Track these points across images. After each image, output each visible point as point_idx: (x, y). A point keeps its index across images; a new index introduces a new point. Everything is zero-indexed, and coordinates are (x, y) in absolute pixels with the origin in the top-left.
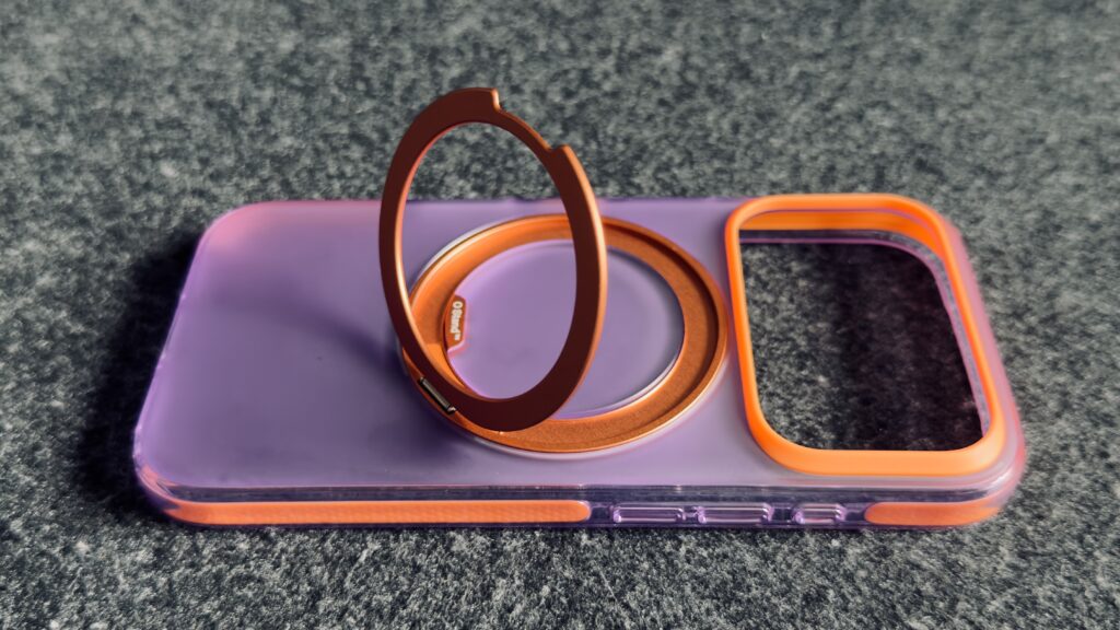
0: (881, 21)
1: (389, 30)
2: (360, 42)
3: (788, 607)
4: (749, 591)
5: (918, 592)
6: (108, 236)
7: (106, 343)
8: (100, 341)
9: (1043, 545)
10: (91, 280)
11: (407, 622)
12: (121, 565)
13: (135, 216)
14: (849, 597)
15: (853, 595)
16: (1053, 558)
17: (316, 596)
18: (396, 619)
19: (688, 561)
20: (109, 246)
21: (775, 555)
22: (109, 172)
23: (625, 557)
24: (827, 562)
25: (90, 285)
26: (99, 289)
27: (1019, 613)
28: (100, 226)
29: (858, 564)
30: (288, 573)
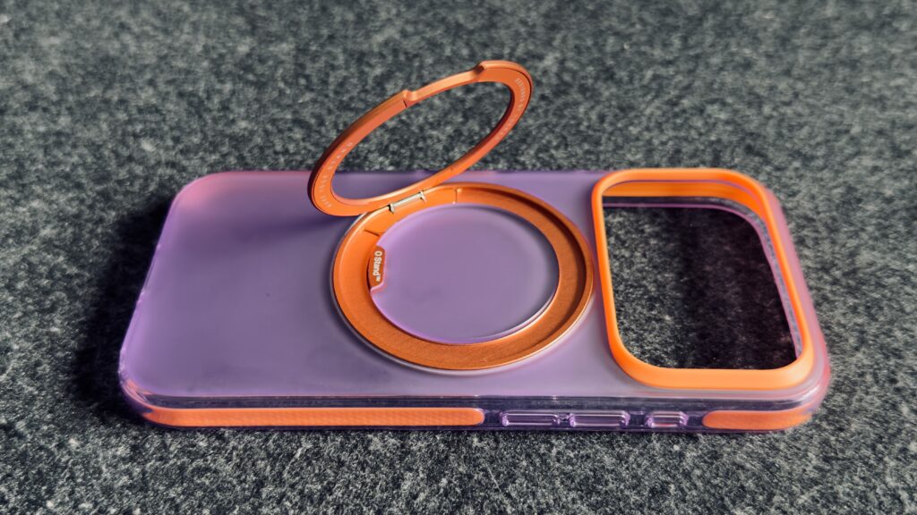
0: (719, 35)
1: (325, 37)
2: (301, 47)
3: (637, 498)
4: (607, 485)
5: (742, 487)
6: (98, 197)
7: (95, 282)
8: (90, 280)
9: (842, 451)
10: (84, 232)
11: (332, 505)
12: (104, 458)
13: (120, 182)
14: (687, 490)
15: (690, 490)
16: (852, 463)
17: (260, 484)
18: (324, 503)
19: (558, 461)
20: (99, 205)
21: (628, 457)
22: (100, 146)
23: (508, 456)
24: (669, 463)
25: (83, 236)
26: (90, 240)
27: (823, 506)
28: (92, 190)
29: (695, 464)
30: (238, 466)
